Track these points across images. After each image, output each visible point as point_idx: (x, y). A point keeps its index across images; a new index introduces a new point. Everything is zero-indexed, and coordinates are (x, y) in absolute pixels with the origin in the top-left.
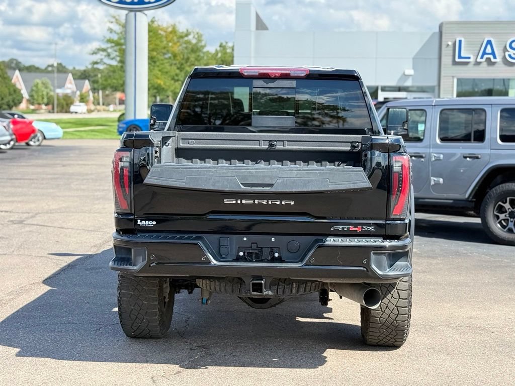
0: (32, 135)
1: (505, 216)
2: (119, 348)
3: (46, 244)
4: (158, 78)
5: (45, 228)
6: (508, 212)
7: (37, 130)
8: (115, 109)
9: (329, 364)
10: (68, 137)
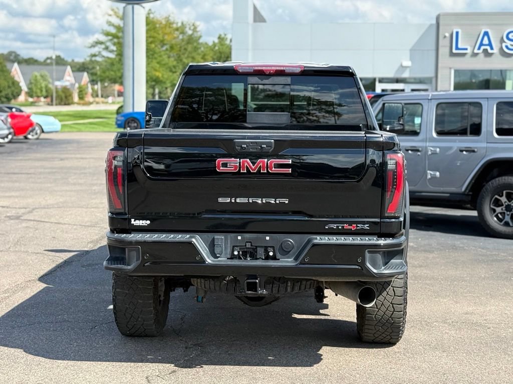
0: (30, 129)
1: (502, 209)
2: (114, 347)
3: (43, 240)
4: (156, 70)
5: (42, 223)
6: (504, 206)
7: (35, 124)
8: (114, 100)
9: (325, 362)
10: (66, 130)
